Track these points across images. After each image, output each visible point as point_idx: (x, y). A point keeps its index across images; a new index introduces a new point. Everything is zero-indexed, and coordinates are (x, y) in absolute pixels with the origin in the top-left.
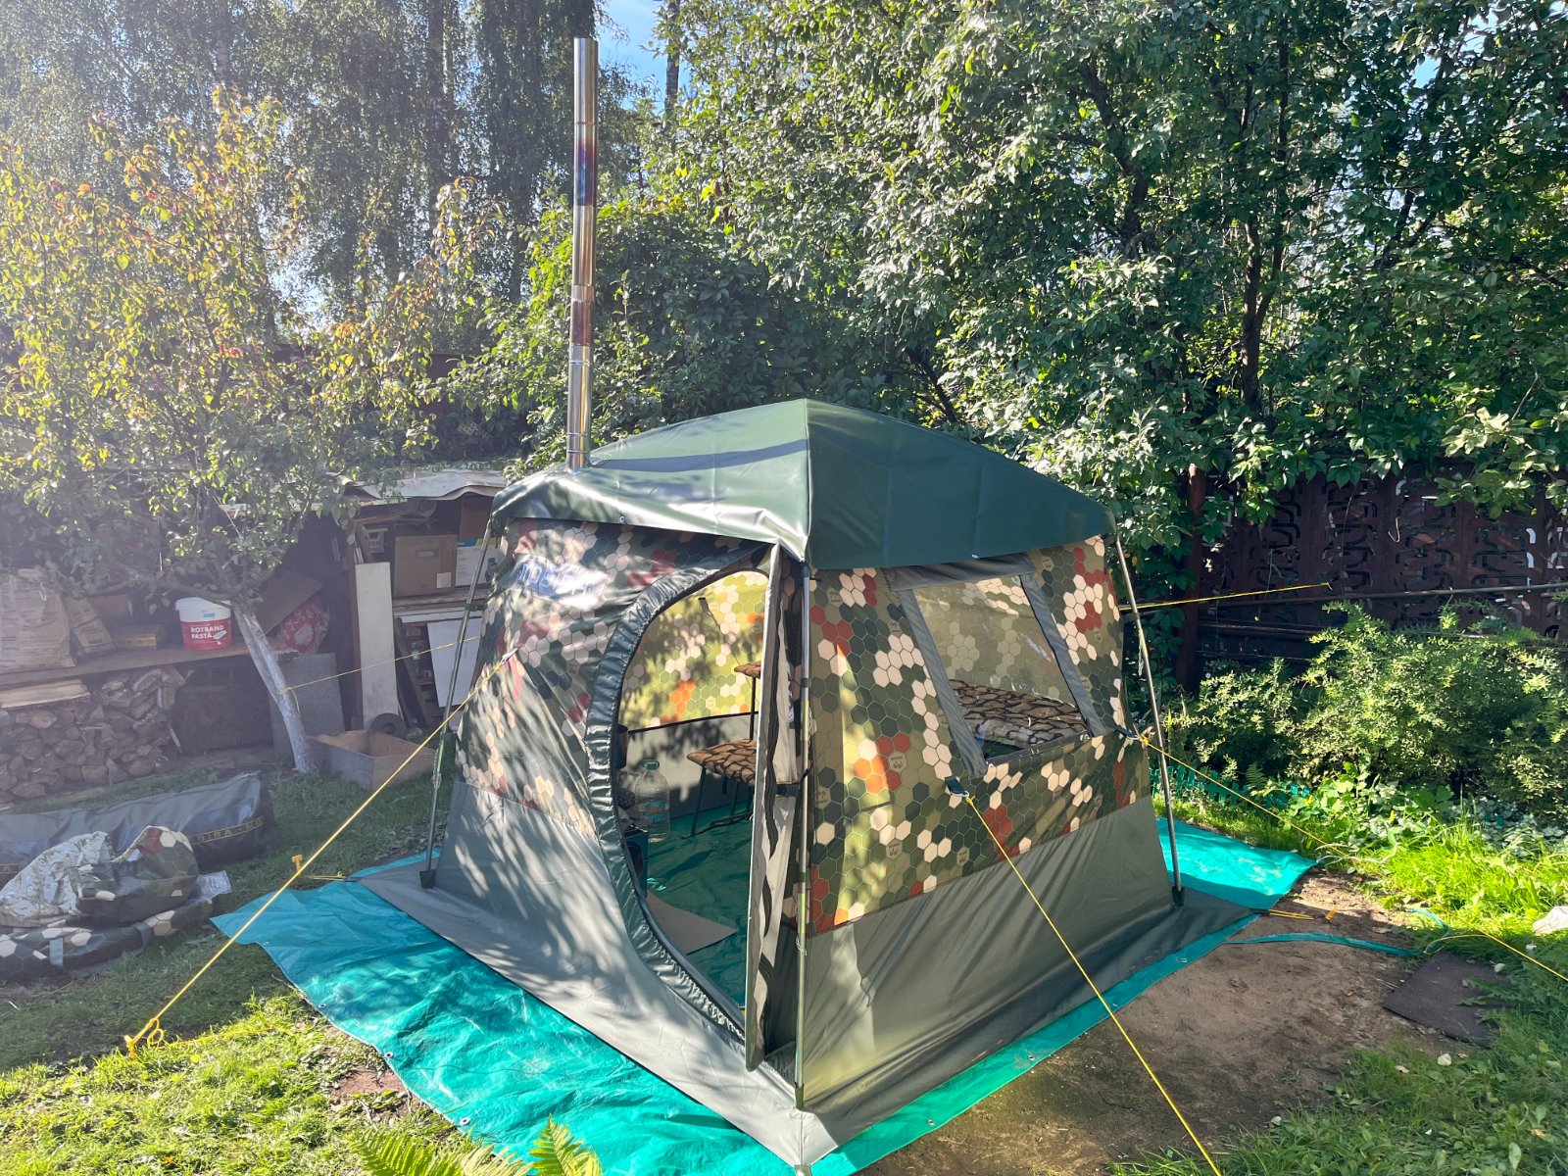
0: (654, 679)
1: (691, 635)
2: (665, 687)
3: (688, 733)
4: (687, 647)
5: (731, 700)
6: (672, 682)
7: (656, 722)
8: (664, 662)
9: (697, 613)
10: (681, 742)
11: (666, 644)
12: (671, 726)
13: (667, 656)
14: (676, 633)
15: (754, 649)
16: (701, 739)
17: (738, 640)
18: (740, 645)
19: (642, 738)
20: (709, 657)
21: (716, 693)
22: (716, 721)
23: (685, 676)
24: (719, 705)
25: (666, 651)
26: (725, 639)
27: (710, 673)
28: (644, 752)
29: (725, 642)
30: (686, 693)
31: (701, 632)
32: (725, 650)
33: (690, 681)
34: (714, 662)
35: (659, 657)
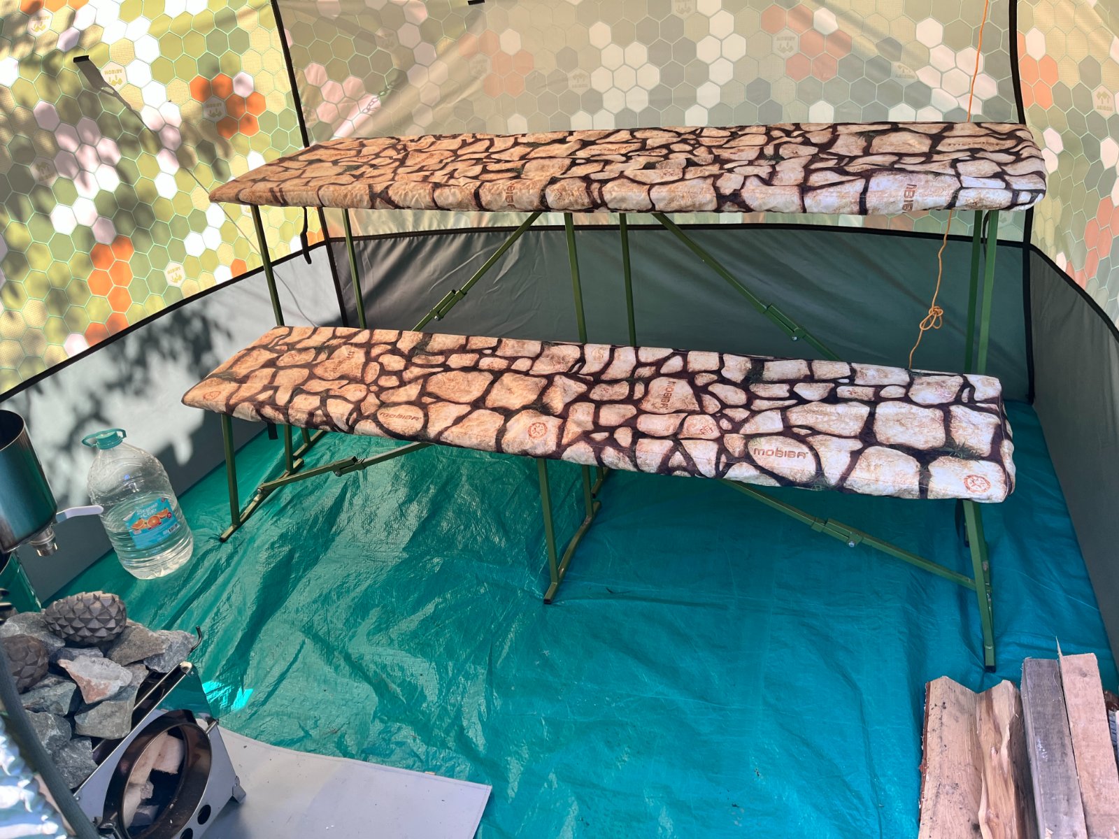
0: (33, 255)
1: (82, 143)
2: (68, 265)
3: (150, 342)
4: (82, 170)
5: (210, 258)
6: (79, 253)
7: (78, 344)
8: (44, 213)
9: (78, 92)
10: (141, 362)
11: (33, 170)
12: (112, 341)
13: (45, 199)
14: (46, 143)
15: (219, 152)
16: (179, 345)
17: (183, 138)
18: (191, 148)
19: (57, 384)
20: (138, 185)
21: (179, 254)
22: (195, 304)
23: (103, 235)
24: (192, 274)
25: (37, 188)
26: (157, 139)
27: (152, 217)
28: (75, 409)
29: (160, 146)
30: (118, 269)
31: (104, 131)
32: (166, 163)
33: (118, 240)
34: (152, 193)
35: (27, 204)
